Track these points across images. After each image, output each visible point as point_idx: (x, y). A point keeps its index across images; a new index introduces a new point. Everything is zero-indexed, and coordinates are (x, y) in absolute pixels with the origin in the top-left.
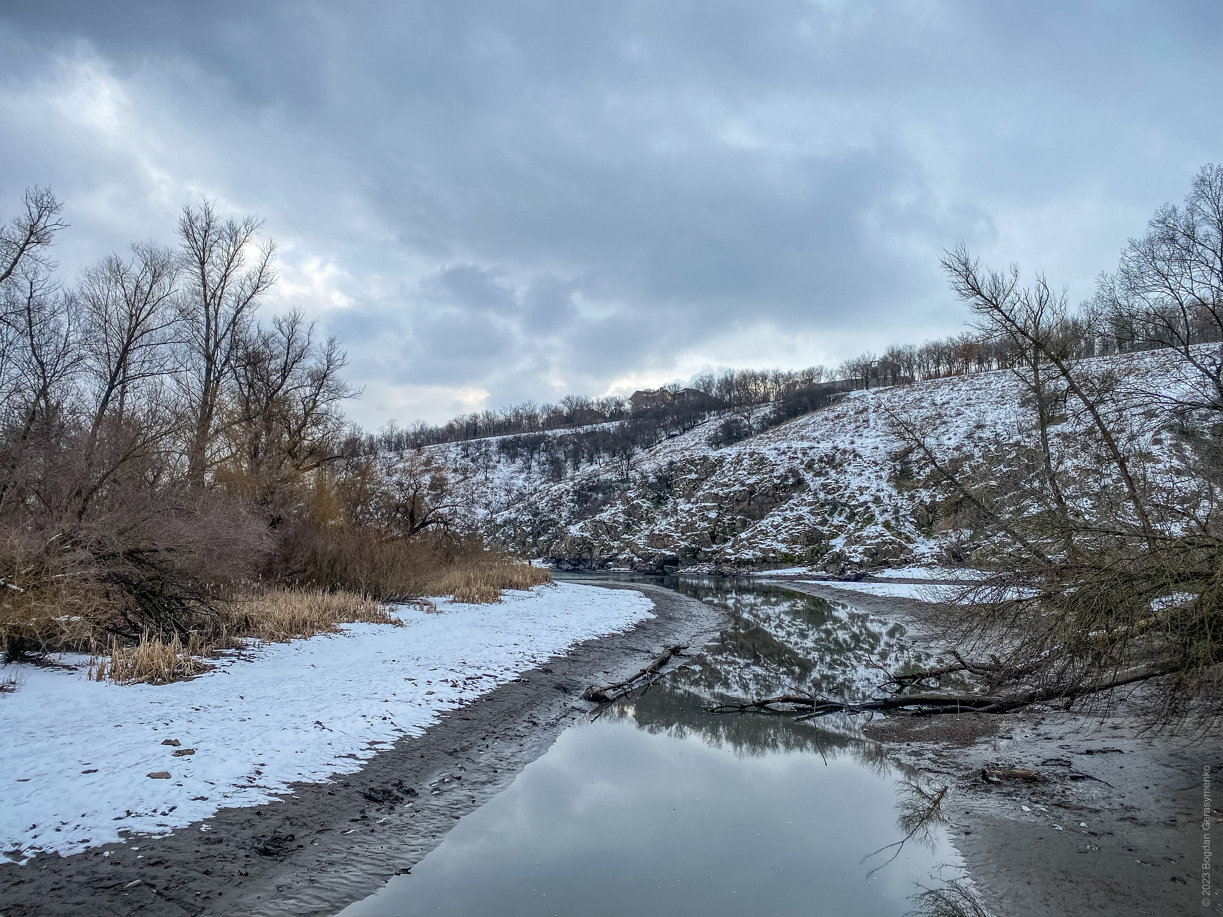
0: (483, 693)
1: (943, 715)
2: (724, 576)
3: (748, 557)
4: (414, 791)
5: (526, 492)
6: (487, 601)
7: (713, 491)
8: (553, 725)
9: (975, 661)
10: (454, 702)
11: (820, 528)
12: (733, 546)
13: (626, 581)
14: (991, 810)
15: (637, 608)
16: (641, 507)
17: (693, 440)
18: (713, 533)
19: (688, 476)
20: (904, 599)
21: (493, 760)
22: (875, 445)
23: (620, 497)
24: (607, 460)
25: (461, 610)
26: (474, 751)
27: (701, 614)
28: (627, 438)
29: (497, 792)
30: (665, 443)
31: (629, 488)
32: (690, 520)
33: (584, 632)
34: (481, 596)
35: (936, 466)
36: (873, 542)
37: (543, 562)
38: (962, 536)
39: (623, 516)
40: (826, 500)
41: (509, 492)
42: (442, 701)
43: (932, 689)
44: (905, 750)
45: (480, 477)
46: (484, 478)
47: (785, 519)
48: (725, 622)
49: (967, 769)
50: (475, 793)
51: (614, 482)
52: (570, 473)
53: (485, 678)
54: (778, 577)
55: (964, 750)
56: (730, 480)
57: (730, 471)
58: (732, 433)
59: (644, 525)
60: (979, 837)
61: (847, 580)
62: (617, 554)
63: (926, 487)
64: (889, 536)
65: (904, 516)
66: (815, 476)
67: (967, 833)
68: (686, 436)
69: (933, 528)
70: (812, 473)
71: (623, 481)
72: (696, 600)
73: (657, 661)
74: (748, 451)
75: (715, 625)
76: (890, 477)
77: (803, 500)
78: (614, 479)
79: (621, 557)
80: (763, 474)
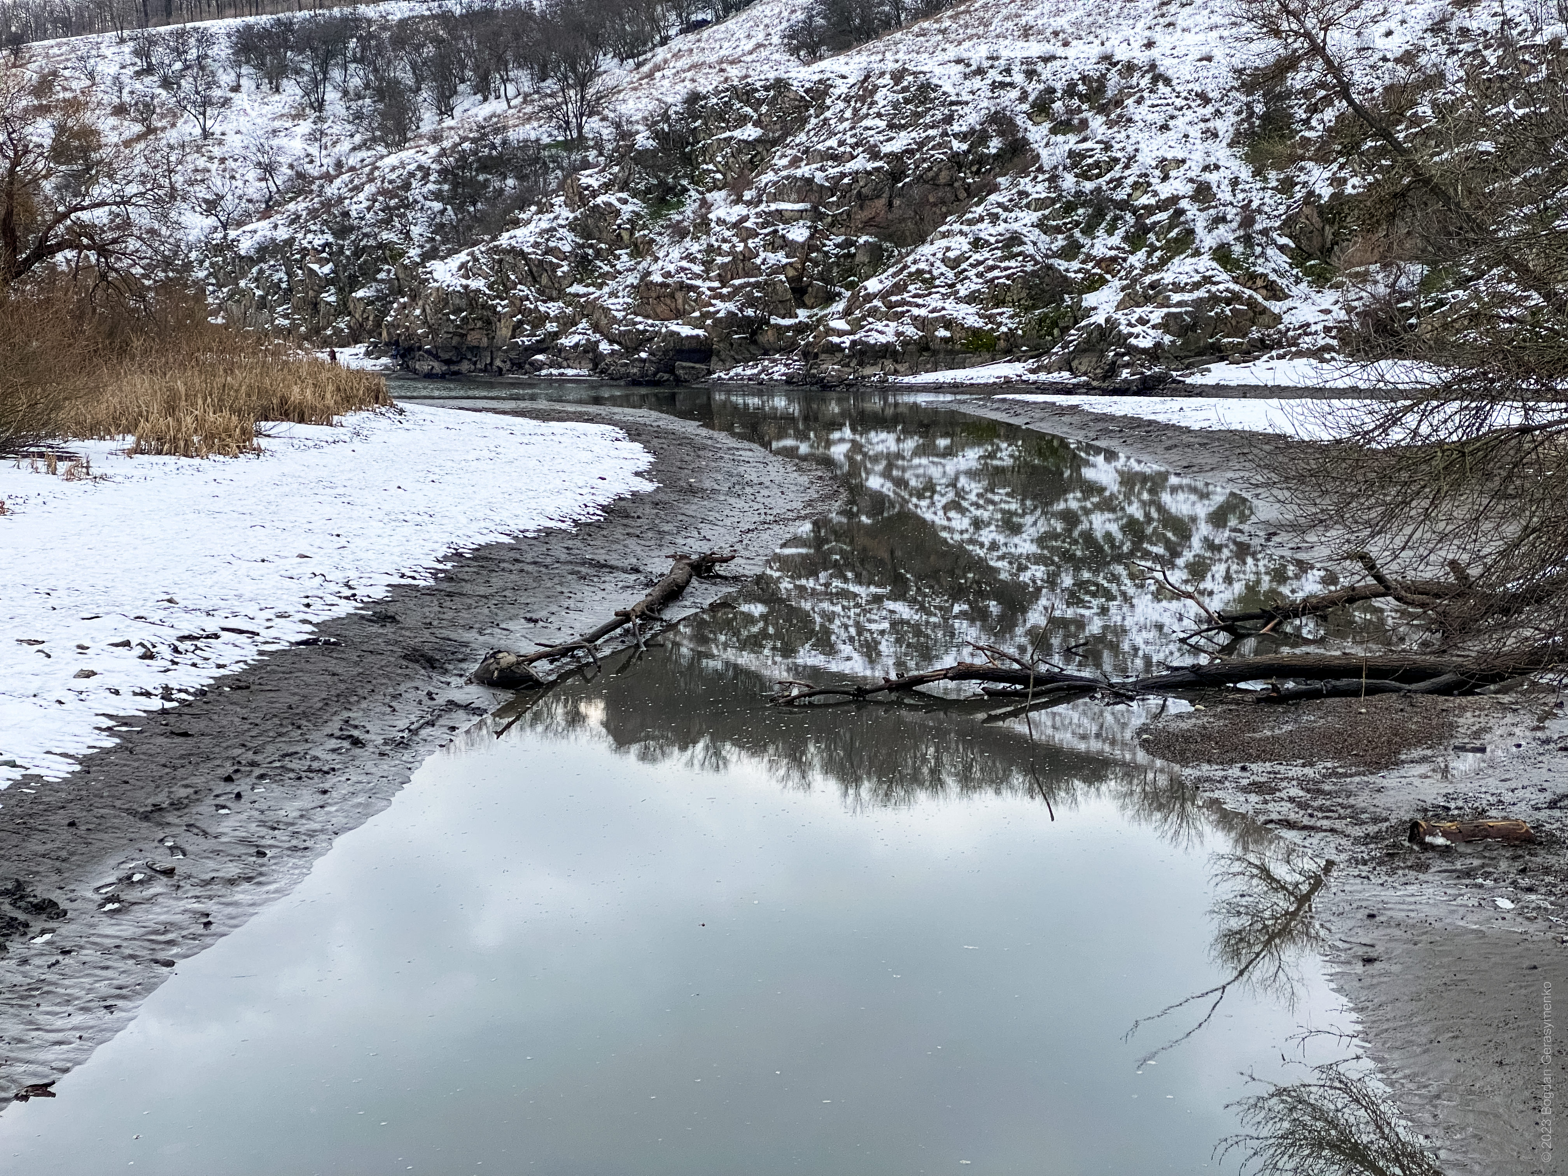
0: (223, 672)
1: (1329, 701)
2: (825, 386)
3: (883, 339)
4: (53, 904)
5: (313, 171)
6: (223, 450)
7: (799, 173)
8: (402, 744)
9: (1410, 574)
10: (148, 694)
11: (1061, 265)
12: (847, 313)
13: (580, 402)
14: (1426, 909)
15: (607, 467)
16: (618, 213)
17: (749, 36)
18: (799, 278)
19: (737, 134)
20: (1253, 435)
21: (253, 827)
22: (1205, 50)
23: (561, 186)
24: (526, 86)
25: (155, 472)
26: (206, 807)
27: (766, 480)
28: (578, 28)
29: (265, 901)
30: (679, 43)
31: (586, 165)
32: (740, 247)
33: (475, 526)
34: (209, 438)
35: (1351, 102)
36: (1186, 297)
37: (368, 354)
38: (1403, 281)
39: (570, 236)
40: (1079, 194)
41: (268, 169)
42: (117, 693)
43: (1307, 642)
44: (1236, 780)
45: (188, 128)
46: (198, 131)
47: (977, 244)
48: (823, 499)
49: (1375, 820)
50: (209, 906)
51: (548, 146)
52: (428, 121)
53: (226, 636)
54: (955, 388)
55: (1371, 779)
56: (841, 143)
57: (842, 120)
58: (848, 19)
59: (624, 260)
60: (1396, 968)
61: (1123, 391)
62: (556, 335)
63: (1323, 158)
64: (1225, 282)
65: (1265, 232)
66: (1054, 131)
67: (1368, 961)
68: (731, 24)
69: (1334, 261)
70: (1047, 125)
71: (567, 145)
72: (754, 446)
73: (656, 591)
74: (890, 66)
75: (799, 505)
76: (1238, 133)
77: (1023, 194)
78: (546, 140)
79: (568, 341)
80: (927, 127)
